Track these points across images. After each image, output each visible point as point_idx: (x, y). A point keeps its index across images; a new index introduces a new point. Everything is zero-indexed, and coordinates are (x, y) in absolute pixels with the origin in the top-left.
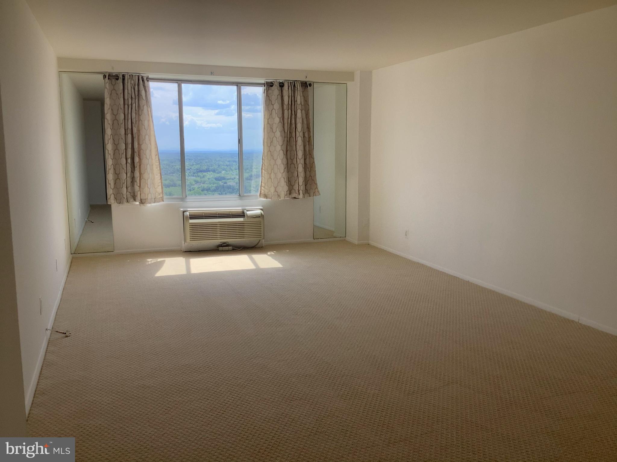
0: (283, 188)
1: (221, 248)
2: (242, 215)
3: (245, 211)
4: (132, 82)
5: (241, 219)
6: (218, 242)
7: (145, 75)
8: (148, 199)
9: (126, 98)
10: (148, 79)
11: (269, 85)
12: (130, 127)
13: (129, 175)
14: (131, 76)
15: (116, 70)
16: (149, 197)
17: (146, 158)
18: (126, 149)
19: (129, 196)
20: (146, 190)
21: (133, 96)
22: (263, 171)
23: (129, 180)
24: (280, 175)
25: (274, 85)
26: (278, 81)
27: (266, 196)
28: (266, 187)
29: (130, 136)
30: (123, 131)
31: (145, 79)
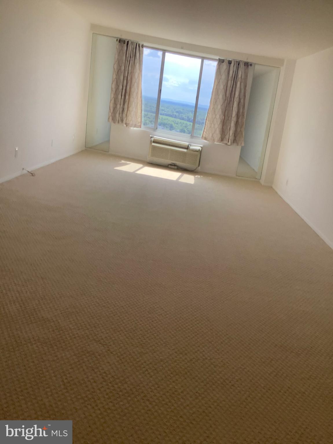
0: (217, 135)
1: (170, 166)
2: (187, 148)
3: (190, 146)
4: (133, 46)
5: (185, 150)
6: (169, 162)
7: (141, 43)
8: (130, 124)
9: (127, 56)
10: (143, 46)
11: (221, 61)
12: (126, 75)
13: (121, 106)
14: (132, 43)
15: (124, 37)
16: (131, 123)
17: (133, 97)
18: (122, 89)
19: (120, 119)
20: (129, 118)
21: (132, 56)
22: (207, 121)
23: (121, 110)
24: (216, 126)
25: (224, 62)
26: (228, 59)
27: (206, 139)
28: (207, 133)
29: (125, 81)
30: (122, 78)
31: (141, 46)
